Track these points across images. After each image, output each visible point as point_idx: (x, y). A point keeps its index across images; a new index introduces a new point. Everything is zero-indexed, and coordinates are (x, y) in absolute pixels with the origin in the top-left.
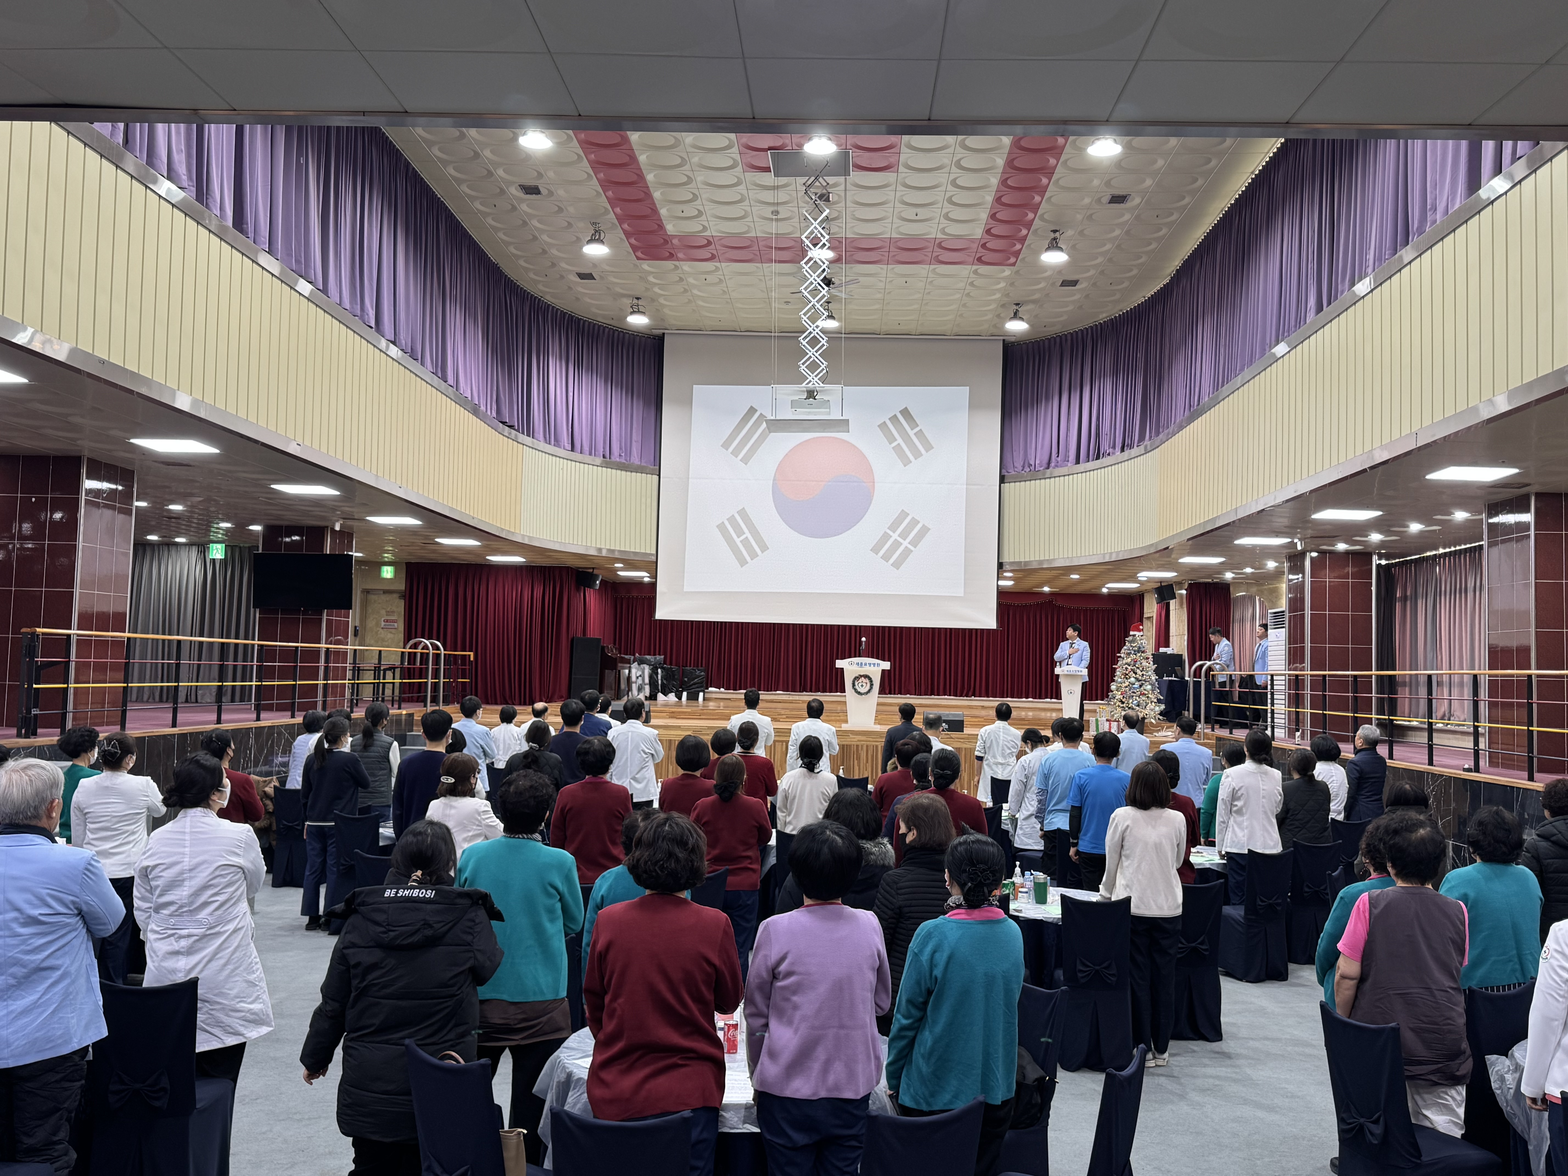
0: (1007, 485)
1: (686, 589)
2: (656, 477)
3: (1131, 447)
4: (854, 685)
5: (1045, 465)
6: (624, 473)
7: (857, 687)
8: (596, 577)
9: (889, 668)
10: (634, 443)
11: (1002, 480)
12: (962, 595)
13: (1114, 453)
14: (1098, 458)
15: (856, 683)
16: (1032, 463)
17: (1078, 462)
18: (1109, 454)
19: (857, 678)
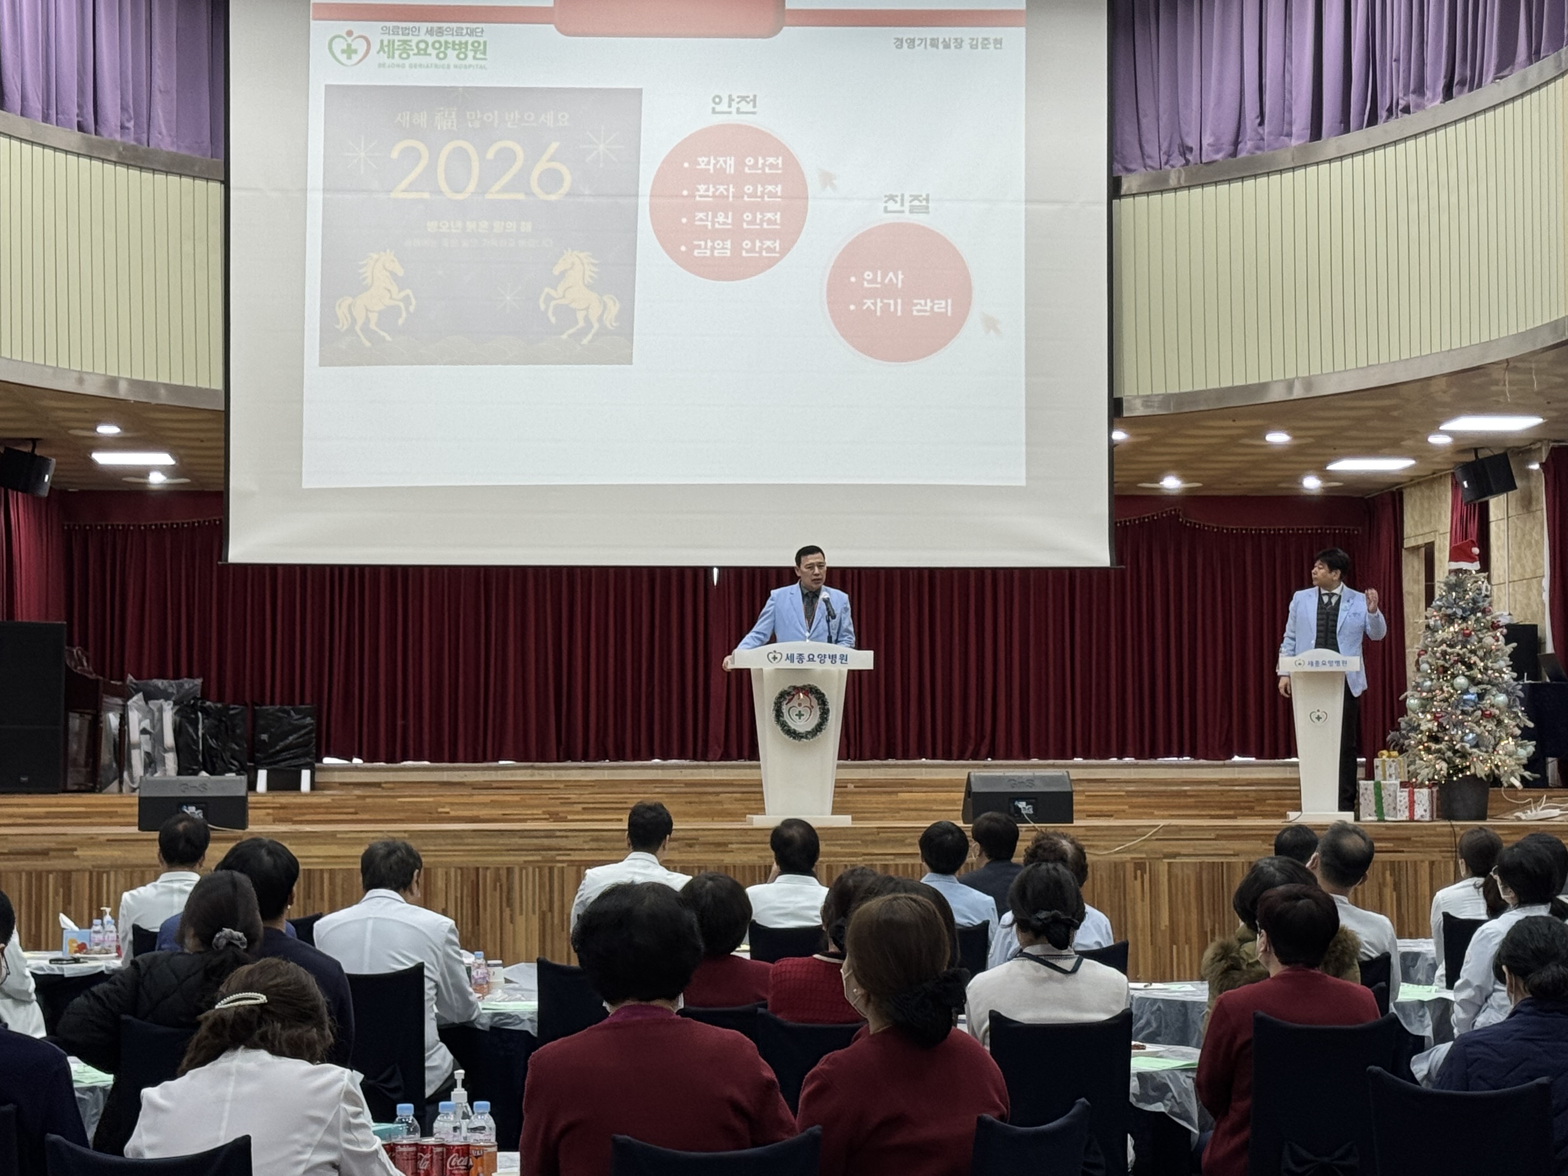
0: (1127, 202)
1: (308, 483)
2: (216, 188)
3: (1474, 83)
4: (779, 713)
5: (1228, 148)
6: (134, 173)
7: (786, 718)
8: (41, 464)
9: (870, 666)
10: (157, 97)
11: (1115, 190)
12: (1023, 483)
13: (1419, 107)
14: (1373, 121)
15: (785, 708)
16: (1192, 142)
17: (1316, 133)
18: (1406, 110)
19: (784, 696)
